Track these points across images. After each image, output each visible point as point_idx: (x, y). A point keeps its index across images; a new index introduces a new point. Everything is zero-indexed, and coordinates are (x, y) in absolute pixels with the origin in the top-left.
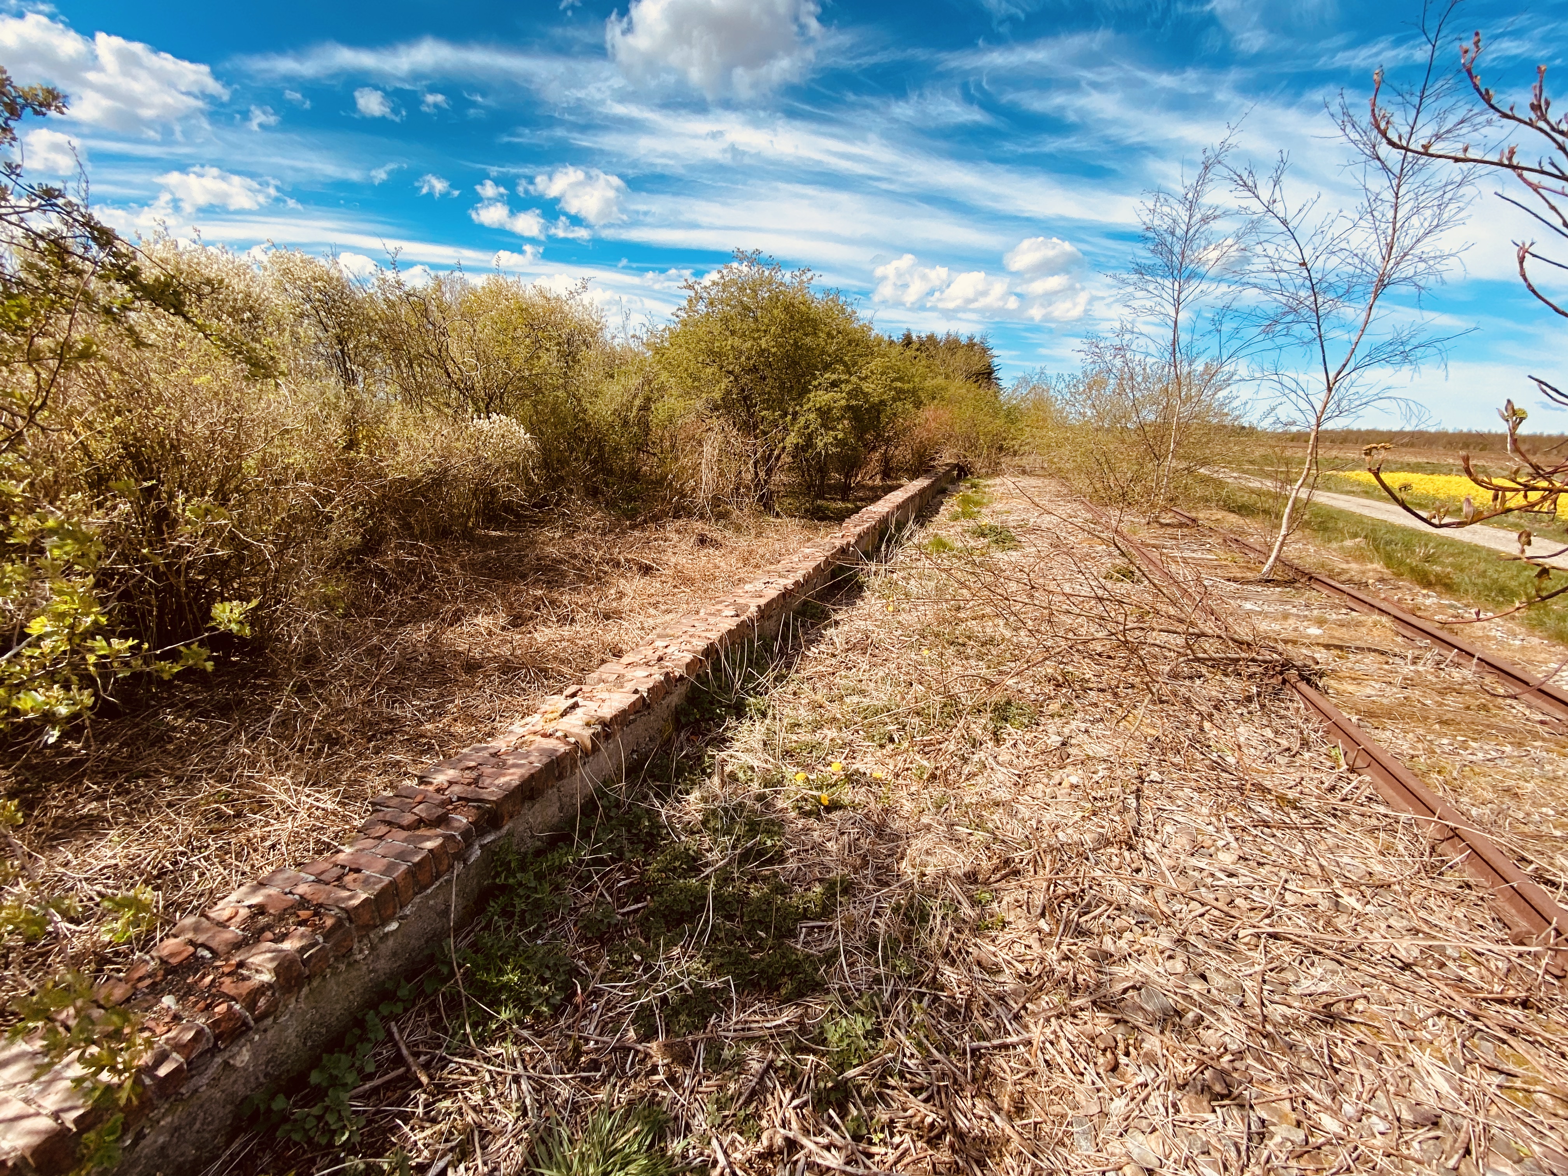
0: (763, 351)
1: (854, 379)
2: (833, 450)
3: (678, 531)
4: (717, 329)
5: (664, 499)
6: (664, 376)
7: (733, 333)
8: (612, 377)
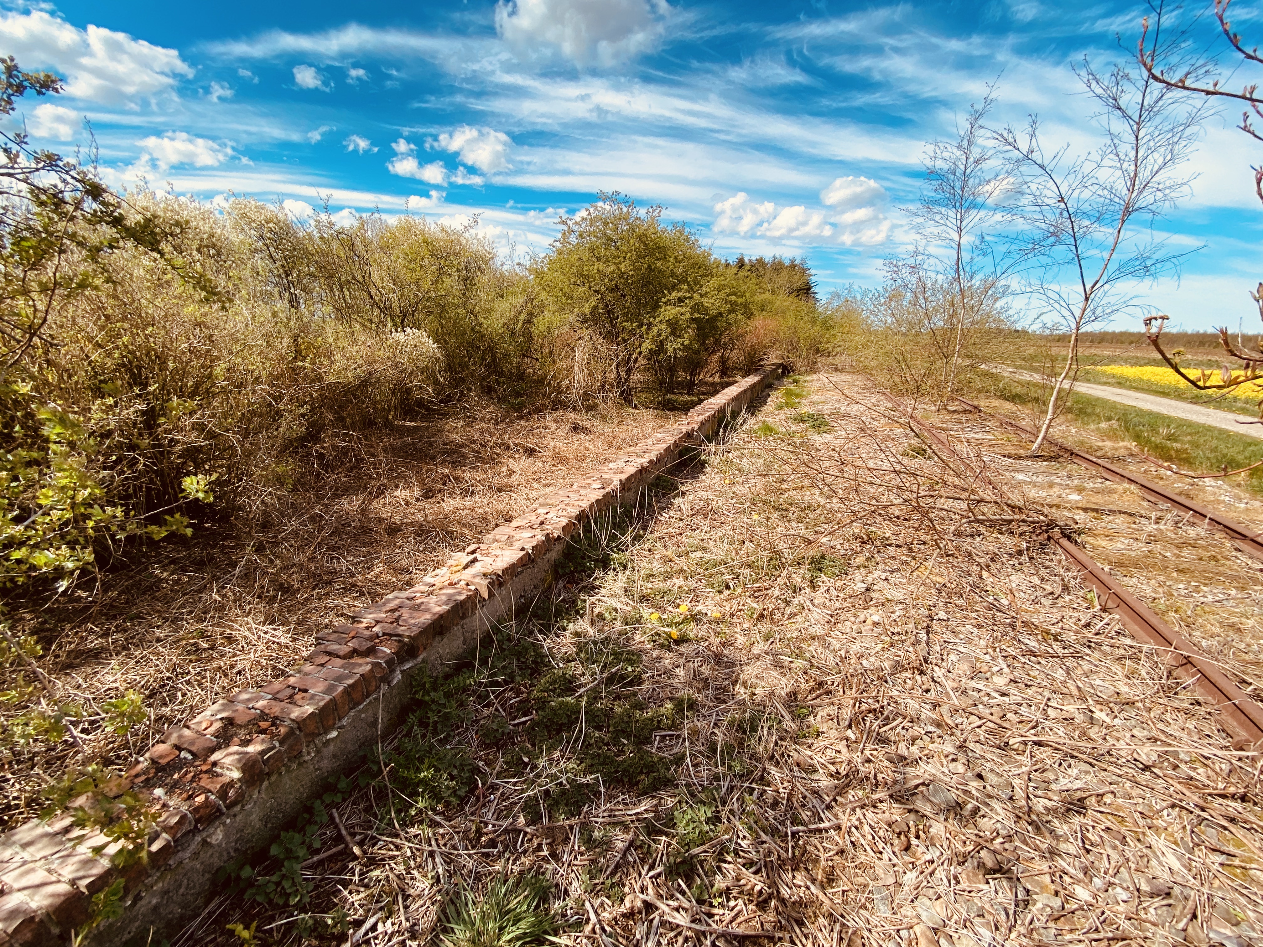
0: (623, 273)
1: (696, 296)
2: (680, 354)
3: (556, 421)
4: (586, 256)
5: (544, 395)
6: (543, 295)
7: (599, 259)
8: (502, 296)
